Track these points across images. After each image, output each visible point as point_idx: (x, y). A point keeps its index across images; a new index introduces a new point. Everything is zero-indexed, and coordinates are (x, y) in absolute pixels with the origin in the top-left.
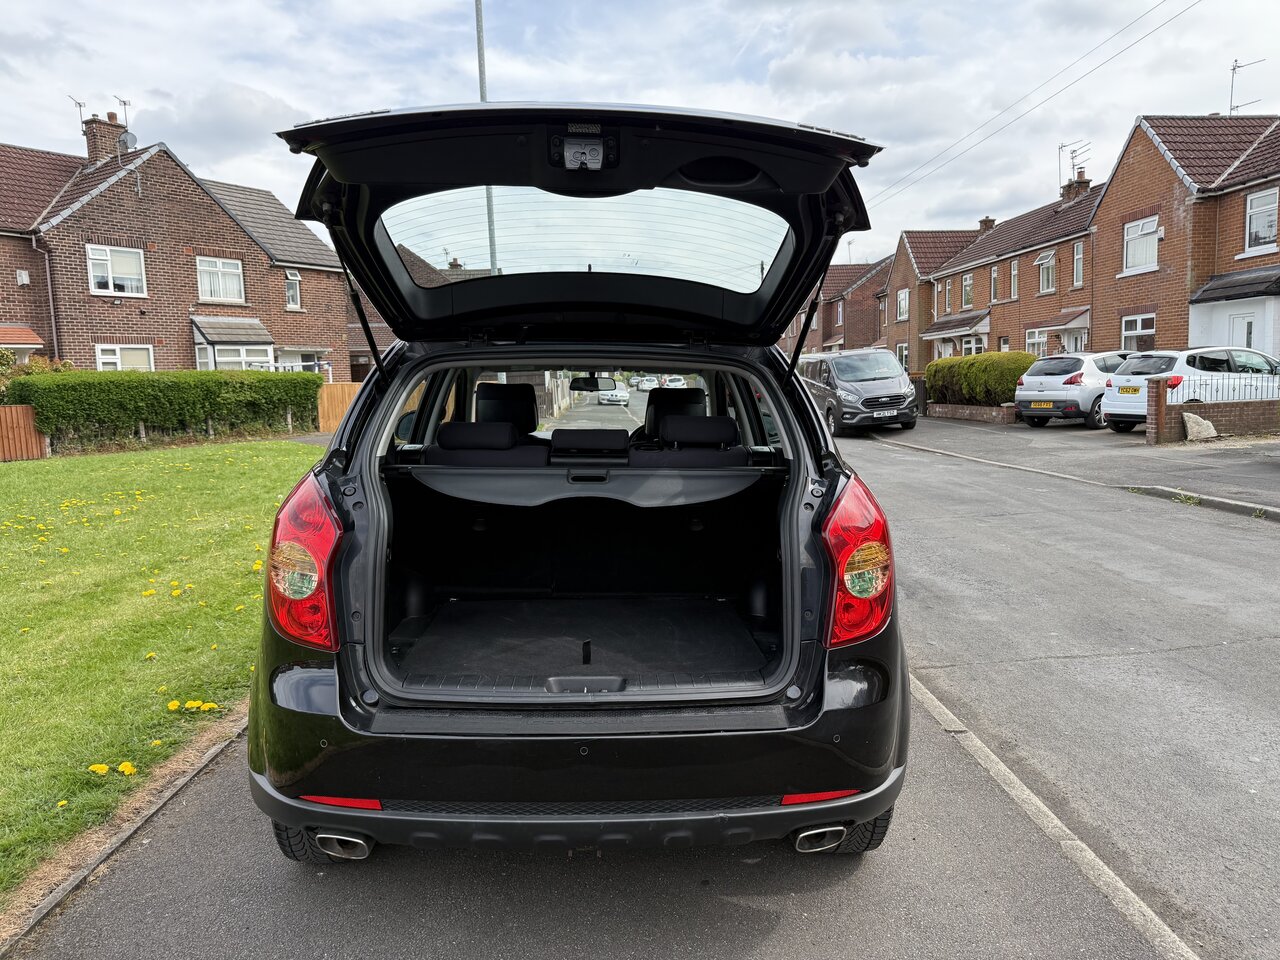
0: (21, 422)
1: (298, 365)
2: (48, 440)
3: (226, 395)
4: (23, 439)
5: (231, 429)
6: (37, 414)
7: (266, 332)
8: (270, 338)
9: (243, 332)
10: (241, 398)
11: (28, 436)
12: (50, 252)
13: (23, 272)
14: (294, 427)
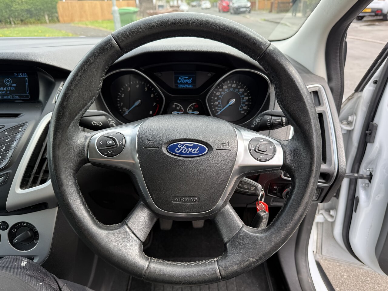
3: (16, 6)
5: (22, 22)
14: (50, 21)
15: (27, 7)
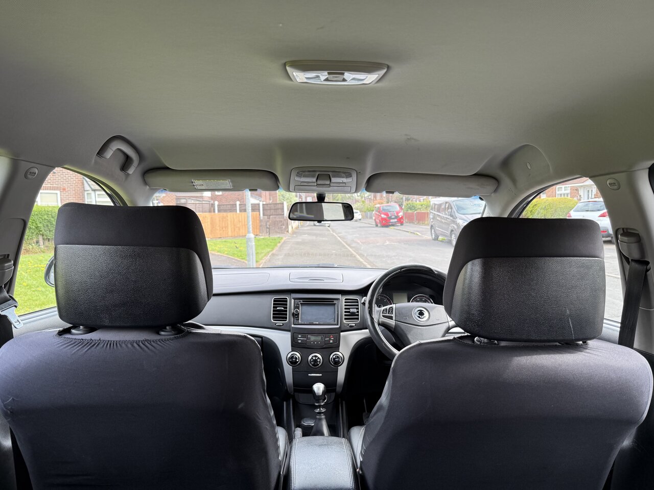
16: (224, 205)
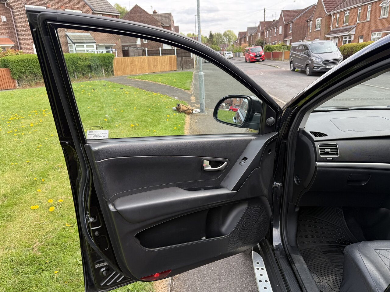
0: (6, 75)
1: (104, 51)
2: (16, 82)
3: (80, 63)
4: (7, 81)
5: (83, 76)
6: (11, 71)
7: (92, 38)
8: (94, 41)
9: (84, 38)
10: (86, 64)
11: (9, 80)
12: (12, 8)
13: (3, 16)
14: (105, 74)
15: (89, 63)
16: (151, 50)
